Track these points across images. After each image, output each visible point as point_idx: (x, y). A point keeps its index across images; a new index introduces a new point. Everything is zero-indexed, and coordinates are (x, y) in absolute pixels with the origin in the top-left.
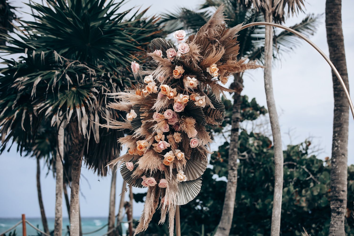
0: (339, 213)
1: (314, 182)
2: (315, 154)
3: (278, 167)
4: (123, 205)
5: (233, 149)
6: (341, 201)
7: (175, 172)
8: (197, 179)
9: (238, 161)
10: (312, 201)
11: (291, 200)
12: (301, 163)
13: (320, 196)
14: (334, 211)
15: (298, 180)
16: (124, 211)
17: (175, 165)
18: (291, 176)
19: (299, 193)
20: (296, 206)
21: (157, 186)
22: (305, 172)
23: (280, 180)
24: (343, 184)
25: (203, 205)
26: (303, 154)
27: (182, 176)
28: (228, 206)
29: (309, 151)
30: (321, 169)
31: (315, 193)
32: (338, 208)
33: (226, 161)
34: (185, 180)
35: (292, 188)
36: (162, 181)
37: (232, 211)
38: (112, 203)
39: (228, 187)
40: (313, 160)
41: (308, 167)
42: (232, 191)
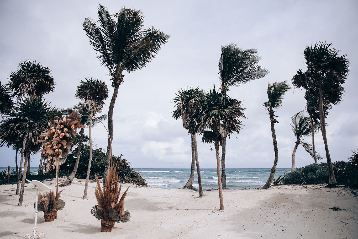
0: (107, 168)
1: (102, 159)
2: (103, 152)
3: (91, 155)
4: (44, 164)
5: (79, 149)
6: (108, 165)
7: (58, 155)
8: (65, 158)
9: (81, 153)
10: (101, 165)
11: (95, 164)
12: (99, 154)
13: (103, 163)
14: (106, 168)
15: (98, 158)
16: (44, 166)
17: (58, 153)
18: (96, 158)
19: (98, 162)
20: (96, 166)
21: (52, 159)
22: (100, 157)
23: (91, 159)
24: (109, 160)
25: (70, 165)
26: (100, 152)
27: (60, 156)
28: (76, 165)
29: (101, 151)
30: (104, 156)
31: (102, 163)
32: (107, 167)
33: (77, 153)
34: (61, 158)
35: (96, 161)
36: (54, 158)
37: (77, 167)
38: (41, 163)
39: (77, 160)
40: (102, 153)
41: (101, 155)
42: (78, 161)
